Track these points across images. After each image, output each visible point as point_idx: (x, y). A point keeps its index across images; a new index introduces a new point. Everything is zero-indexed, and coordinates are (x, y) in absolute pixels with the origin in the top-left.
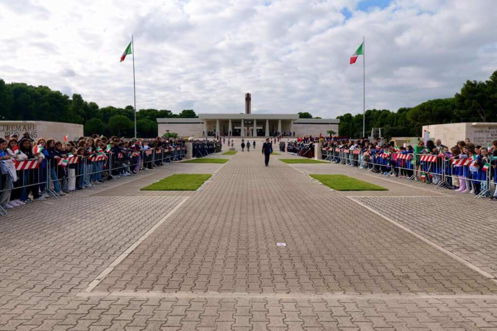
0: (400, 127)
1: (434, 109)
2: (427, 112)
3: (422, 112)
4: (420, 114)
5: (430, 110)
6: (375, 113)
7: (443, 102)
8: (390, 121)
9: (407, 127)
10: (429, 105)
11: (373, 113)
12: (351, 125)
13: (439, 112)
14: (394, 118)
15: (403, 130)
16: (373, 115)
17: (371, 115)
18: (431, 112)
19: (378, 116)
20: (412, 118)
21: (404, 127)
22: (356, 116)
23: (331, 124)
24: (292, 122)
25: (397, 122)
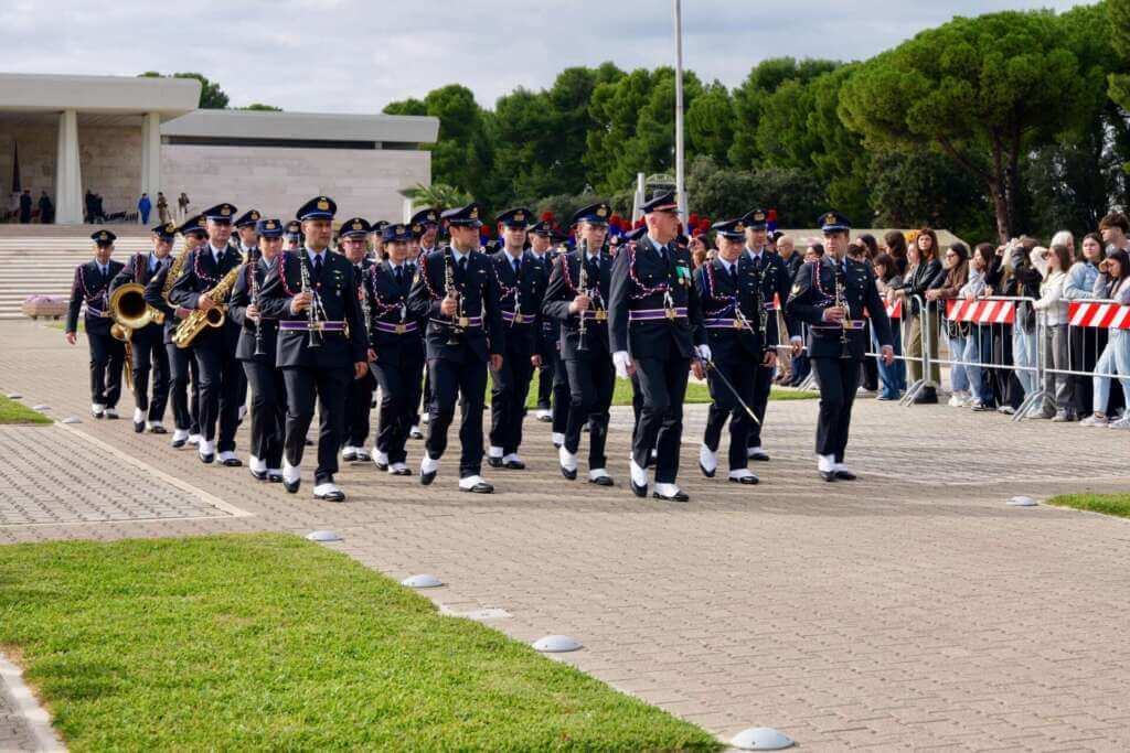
0: (774, 174)
1: (989, 65)
2: (958, 87)
3: (926, 83)
4: (920, 95)
5: (966, 70)
6: (618, 86)
7: (1033, 32)
8: (707, 134)
9: (808, 174)
10: (965, 45)
11: (601, 86)
12: (471, 151)
13: (1018, 83)
14: (733, 117)
15: (790, 188)
16: (603, 98)
17: (593, 99)
18: (976, 85)
19: (634, 108)
20: (871, 118)
21: (793, 172)
22: (503, 103)
23: (387, 145)
24: (156, 130)
25: (749, 142)
